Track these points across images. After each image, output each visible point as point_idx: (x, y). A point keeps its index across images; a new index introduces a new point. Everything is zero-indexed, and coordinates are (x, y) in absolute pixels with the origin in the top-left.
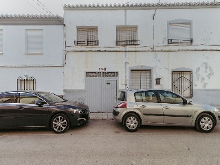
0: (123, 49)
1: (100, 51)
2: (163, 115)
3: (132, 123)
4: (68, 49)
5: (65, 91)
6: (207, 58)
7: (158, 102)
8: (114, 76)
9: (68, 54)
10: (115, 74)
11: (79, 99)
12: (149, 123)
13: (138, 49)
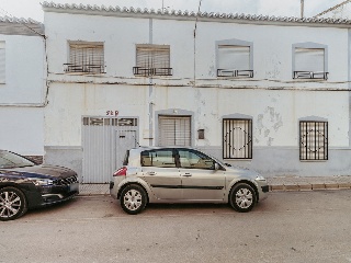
0: (148, 81)
1: (108, 83)
2: (181, 187)
3: (133, 200)
4: (52, 77)
5: (47, 148)
6: (274, 100)
7: (176, 166)
8: (131, 124)
9: (52, 86)
10: (133, 122)
12: (159, 200)
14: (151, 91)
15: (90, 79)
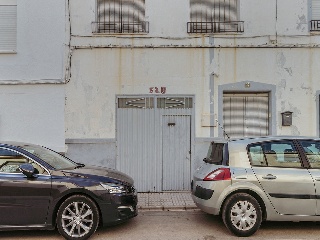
0: (207, 41)
3: (244, 215)
7: (303, 167)
11: (102, 162)
13: (240, 42)
14: (212, 57)
15: (127, 42)
